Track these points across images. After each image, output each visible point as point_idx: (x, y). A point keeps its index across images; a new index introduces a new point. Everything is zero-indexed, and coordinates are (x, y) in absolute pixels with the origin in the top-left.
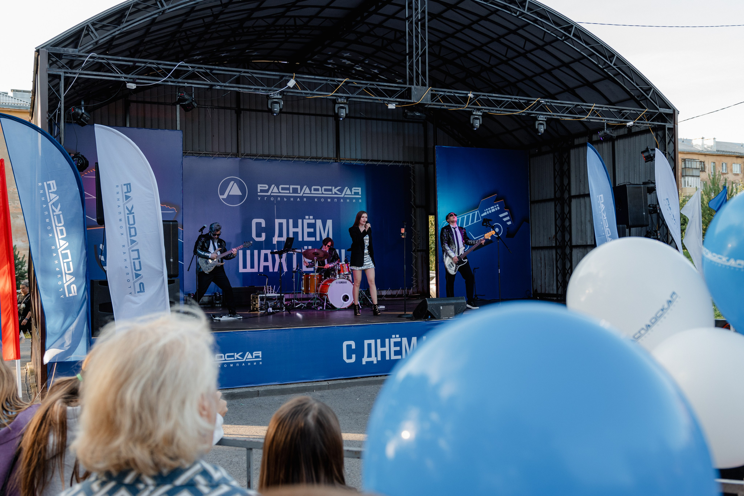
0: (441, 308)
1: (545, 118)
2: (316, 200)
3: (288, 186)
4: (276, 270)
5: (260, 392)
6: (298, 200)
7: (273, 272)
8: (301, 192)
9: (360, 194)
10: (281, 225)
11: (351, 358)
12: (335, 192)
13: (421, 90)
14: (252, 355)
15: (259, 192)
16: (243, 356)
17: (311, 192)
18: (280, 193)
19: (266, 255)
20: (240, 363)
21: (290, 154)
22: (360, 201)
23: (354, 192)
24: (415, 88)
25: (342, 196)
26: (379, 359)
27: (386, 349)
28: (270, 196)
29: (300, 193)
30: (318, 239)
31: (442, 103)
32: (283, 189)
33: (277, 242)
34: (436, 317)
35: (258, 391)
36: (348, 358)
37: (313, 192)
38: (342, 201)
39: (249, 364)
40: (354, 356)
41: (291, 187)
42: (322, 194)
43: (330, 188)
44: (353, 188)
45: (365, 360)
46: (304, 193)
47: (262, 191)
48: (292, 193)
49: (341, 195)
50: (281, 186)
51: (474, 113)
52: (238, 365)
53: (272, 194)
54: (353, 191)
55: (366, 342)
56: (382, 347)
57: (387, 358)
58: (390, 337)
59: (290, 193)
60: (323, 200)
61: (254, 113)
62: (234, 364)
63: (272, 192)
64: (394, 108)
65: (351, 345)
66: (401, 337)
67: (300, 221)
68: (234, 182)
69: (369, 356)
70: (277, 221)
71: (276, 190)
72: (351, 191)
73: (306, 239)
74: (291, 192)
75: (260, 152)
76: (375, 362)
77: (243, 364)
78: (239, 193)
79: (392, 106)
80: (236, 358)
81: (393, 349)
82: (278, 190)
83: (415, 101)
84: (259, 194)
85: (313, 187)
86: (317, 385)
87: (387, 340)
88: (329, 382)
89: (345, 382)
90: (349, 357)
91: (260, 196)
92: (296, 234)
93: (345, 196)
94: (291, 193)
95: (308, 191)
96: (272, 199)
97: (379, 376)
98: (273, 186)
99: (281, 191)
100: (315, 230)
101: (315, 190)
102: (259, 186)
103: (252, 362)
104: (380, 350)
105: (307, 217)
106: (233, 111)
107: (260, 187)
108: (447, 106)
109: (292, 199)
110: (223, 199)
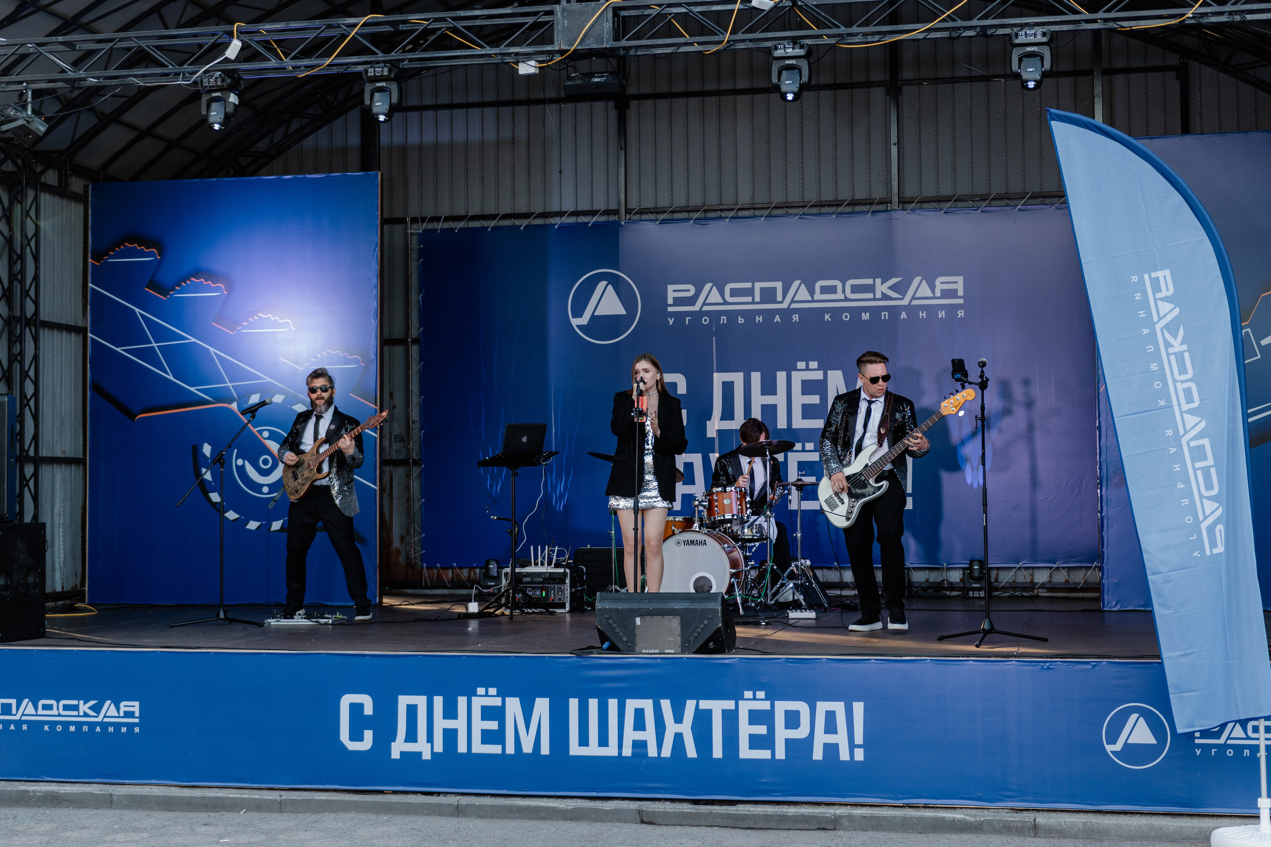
0: (638, 621)
1: (1044, 34)
2: (827, 317)
3: (748, 285)
5: (115, 798)
6: (777, 319)
8: (784, 297)
9: (961, 293)
10: (728, 388)
11: (360, 738)
12: (883, 294)
13: (581, 13)
14: (118, 709)
15: (671, 305)
16: (97, 709)
17: (812, 297)
18: (726, 303)
19: (689, 466)
20: (92, 725)
22: (961, 313)
23: (943, 291)
24: (563, 10)
25: (905, 302)
26: (439, 748)
27: (460, 724)
28: (701, 313)
29: (781, 302)
31: (688, 38)
32: (734, 292)
33: (719, 432)
34: (620, 646)
35: (111, 795)
36: (352, 738)
37: (818, 296)
38: (904, 315)
39: (111, 729)
40: (368, 735)
41: (758, 285)
42: (846, 299)
43: (869, 281)
44: (939, 280)
45: (398, 748)
46: (793, 301)
47: (678, 301)
48: (762, 302)
49: (902, 299)
50: (728, 287)
51: (779, 53)
52: (85, 728)
53: (705, 308)
54: (939, 287)
55: (404, 701)
56: (446, 717)
57: (462, 748)
58: (471, 694)
59: (753, 302)
60: (846, 317)
61: (663, 103)
62: (79, 725)
63: (704, 304)
64: (532, 70)
65: (361, 706)
66: (503, 694)
67: (781, 376)
68: (606, 283)
69: (411, 736)
70: (719, 378)
71: (715, 297)
72: (933, 288)
73: (799, 423)
74: (757, 299)
75: (680, 202)
76: (427, 756)
77: (98, 729)
78: (619, 310)
79: (527, 68)
80: (81, 713)
81: (479, 725)
82: (722, 294)
83: (564, 47)
84: (670, 309)
85: (819, 284)
86: (253, 796)
87: (462, 701)
88: (283, 793)
89: (323, 798)
90: (356, 736)
91: (673, 314)
92: (770, 410)
93: (915, 302)
94: (757, 303)
95: (804, 294)
96: (705, 320)
97: (442, 793)
98: (708, 286)
99: (728, 298)
100: (824, 399)
101: (824, 290)
102: (670, 288)
103: (118, 726)
104: (441, 724)
105: (801, 365)
106: (611, 104)
107: (672, 292)
108: (699, 43)
109: (759, 319)
110: (579, 326)
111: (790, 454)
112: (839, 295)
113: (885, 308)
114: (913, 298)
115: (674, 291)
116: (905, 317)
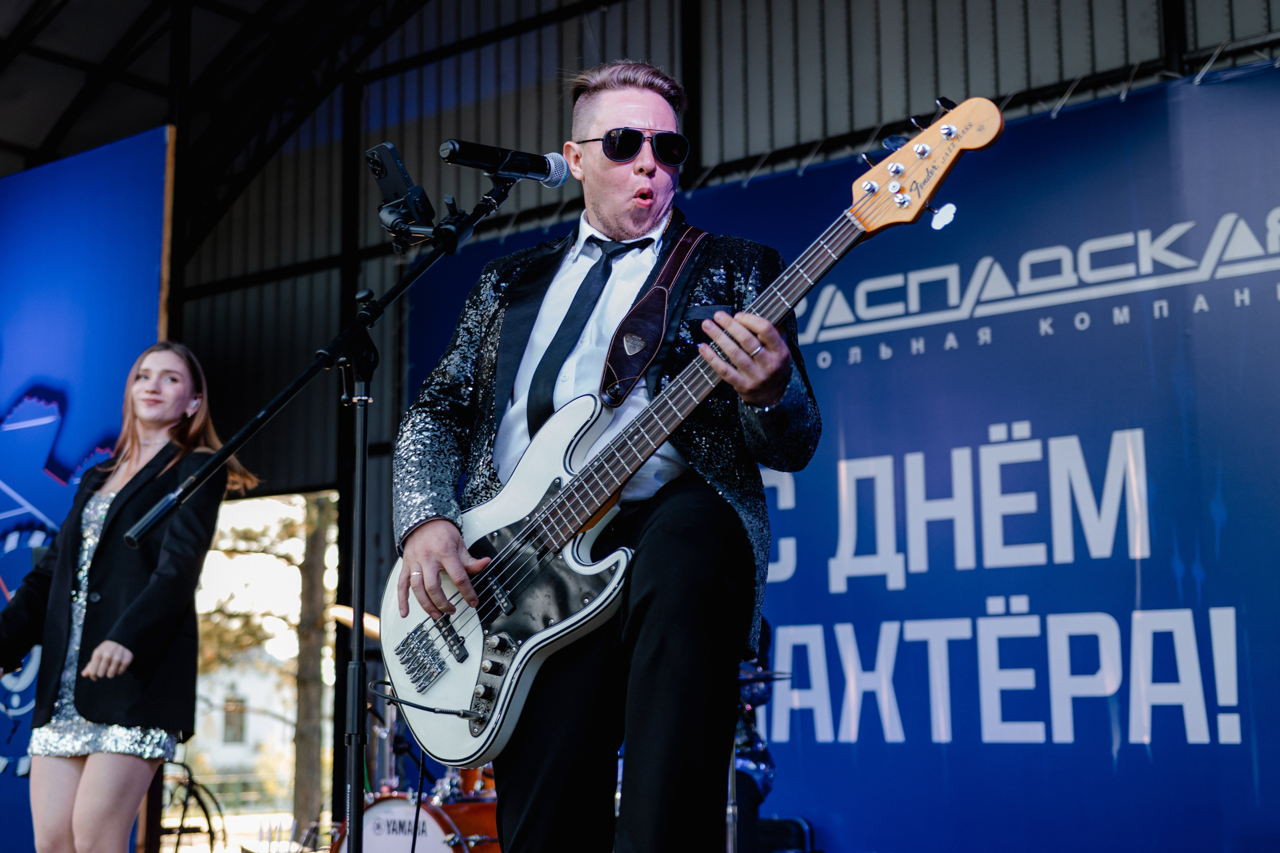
2: (1045, 327)
3: (896, 281)
6: (951, 341)
8: (961, 301)
10: (866, 491)
12: (1156, 263)
17: (1015, 289)
18: (859, 321)
19: (800, 653)
25: (1203, 274)
28: (816, 348)
29: (957, 307)
30: (1064, 553)
32: (874, 299)
33: (851, 581)
37: (1026, 284)
38: (1201, 304)
41: (916, 278)
42: (1082, 284)
43: (1126, 240)
44: (1276, 215)
46: (978, 302)
49: (1195, 268)
50: (862, 290)
53: (826, 336)
54: (1276, 232)
59: (907, 314)
60: (1082, 322)
63: (822, 328)
67: (961, 458)
70: (848, 473)
71: (840, 311)
72: (1261, 234)
73: (997, 555)
74: (914, 305)
82: (852, 306)
85: (1027, 259)
92: (942, 532)
93: (1224, 272)
94: (915, 314)
95: (999, 284)
96: (824, 360)
98: (828, 292)
99: (864, 312)
100: (1045, 502)
101: (1039, 271)
105: (997, 432)
109: (918, 346)
111: (982, 623)
112: (1067, 278)
113: (1160, 293)
114: (1221, 263)
116: (1205, 307)
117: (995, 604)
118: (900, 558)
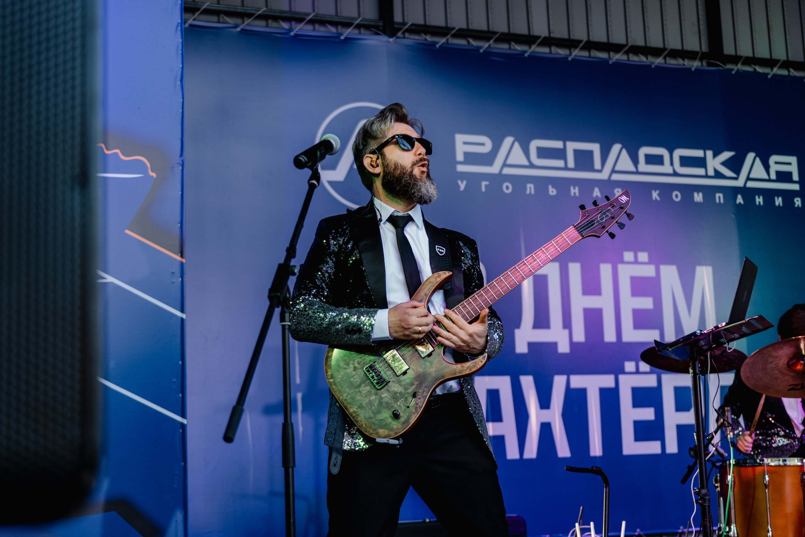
2: (655, 195)
3: (558, 144)
4: (531, 451)
6: (597, 193)
7: (522, 462)
8: (602, 167)
9: (796, 177)
10: (540, 284)
12: (716, 171)
15: (461, 163)
17: (636, 167)
18: (532, 166)
21: (560, 32)
22: (798, 202)
23: (778, 173)
25: (740, 183)
28: (500, 178)
29: (600, 171)
33: (531, 345)
37: (643, 166)
38: (740, 200)
41: (572, 146)
42: (675, 174)
43: (699, 153)
44: (773, 159)
46: (613, 171)
47: (470, 158)
48: (577, 168)
49: (736, 179)
50: (534, 145)
53: (506, 171)
54: (774, 168)
59: (566, 168)
60: (676, 196)
63: (505, 165)
67: (605, 270)
71: (518, 156)
72: (767, 167)
73: (630, 334)
74: (571, 163)
82: (527, 154)
84: (461, 168)
85: (644, 151)
91: (464, 176)
92: (594, 317)
93: (750, 184)
94: (570, 169)
95: (625, 163)
96: (507, 188)
98: (508, 140)
99: (535, 160)
100: (658, 302)
105: (628, 256)
107: (462, 144)
109: (574, 191)
110: (331, 183)
111: (622, 377)
113: (718, 189)
115: (465, 143)
116: (742, 202)
117: (630, 366)
118: (566, 332)
